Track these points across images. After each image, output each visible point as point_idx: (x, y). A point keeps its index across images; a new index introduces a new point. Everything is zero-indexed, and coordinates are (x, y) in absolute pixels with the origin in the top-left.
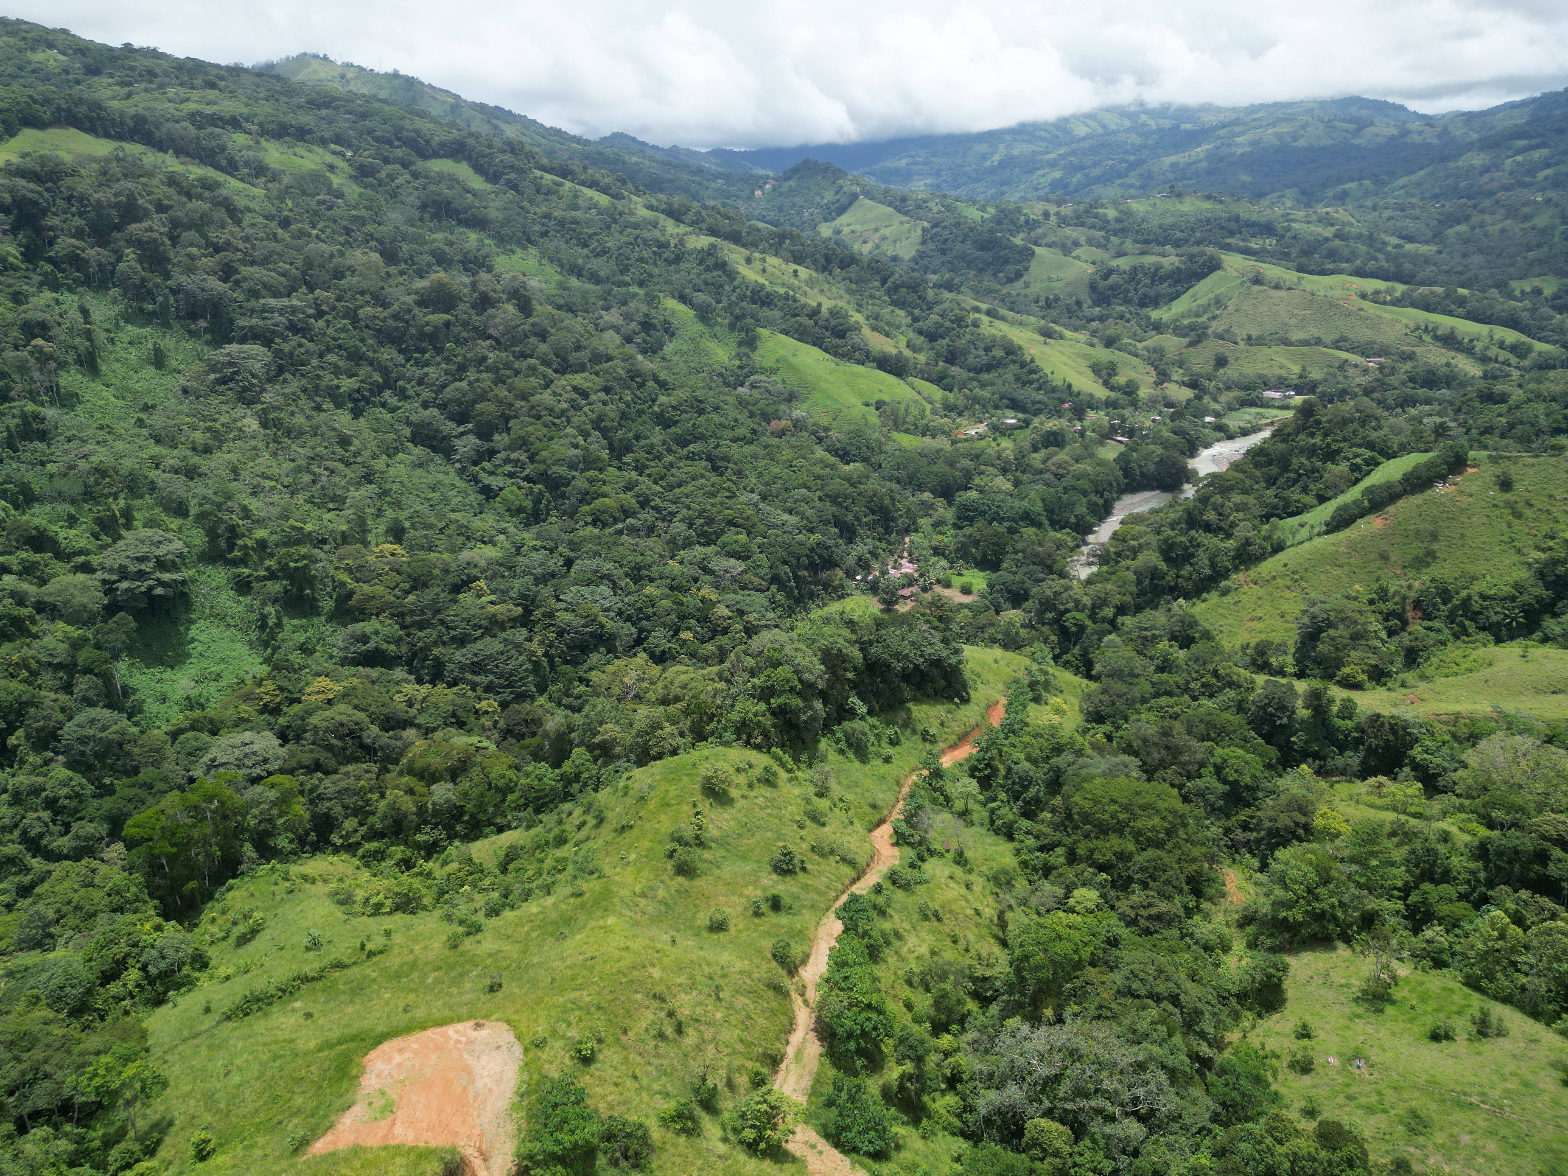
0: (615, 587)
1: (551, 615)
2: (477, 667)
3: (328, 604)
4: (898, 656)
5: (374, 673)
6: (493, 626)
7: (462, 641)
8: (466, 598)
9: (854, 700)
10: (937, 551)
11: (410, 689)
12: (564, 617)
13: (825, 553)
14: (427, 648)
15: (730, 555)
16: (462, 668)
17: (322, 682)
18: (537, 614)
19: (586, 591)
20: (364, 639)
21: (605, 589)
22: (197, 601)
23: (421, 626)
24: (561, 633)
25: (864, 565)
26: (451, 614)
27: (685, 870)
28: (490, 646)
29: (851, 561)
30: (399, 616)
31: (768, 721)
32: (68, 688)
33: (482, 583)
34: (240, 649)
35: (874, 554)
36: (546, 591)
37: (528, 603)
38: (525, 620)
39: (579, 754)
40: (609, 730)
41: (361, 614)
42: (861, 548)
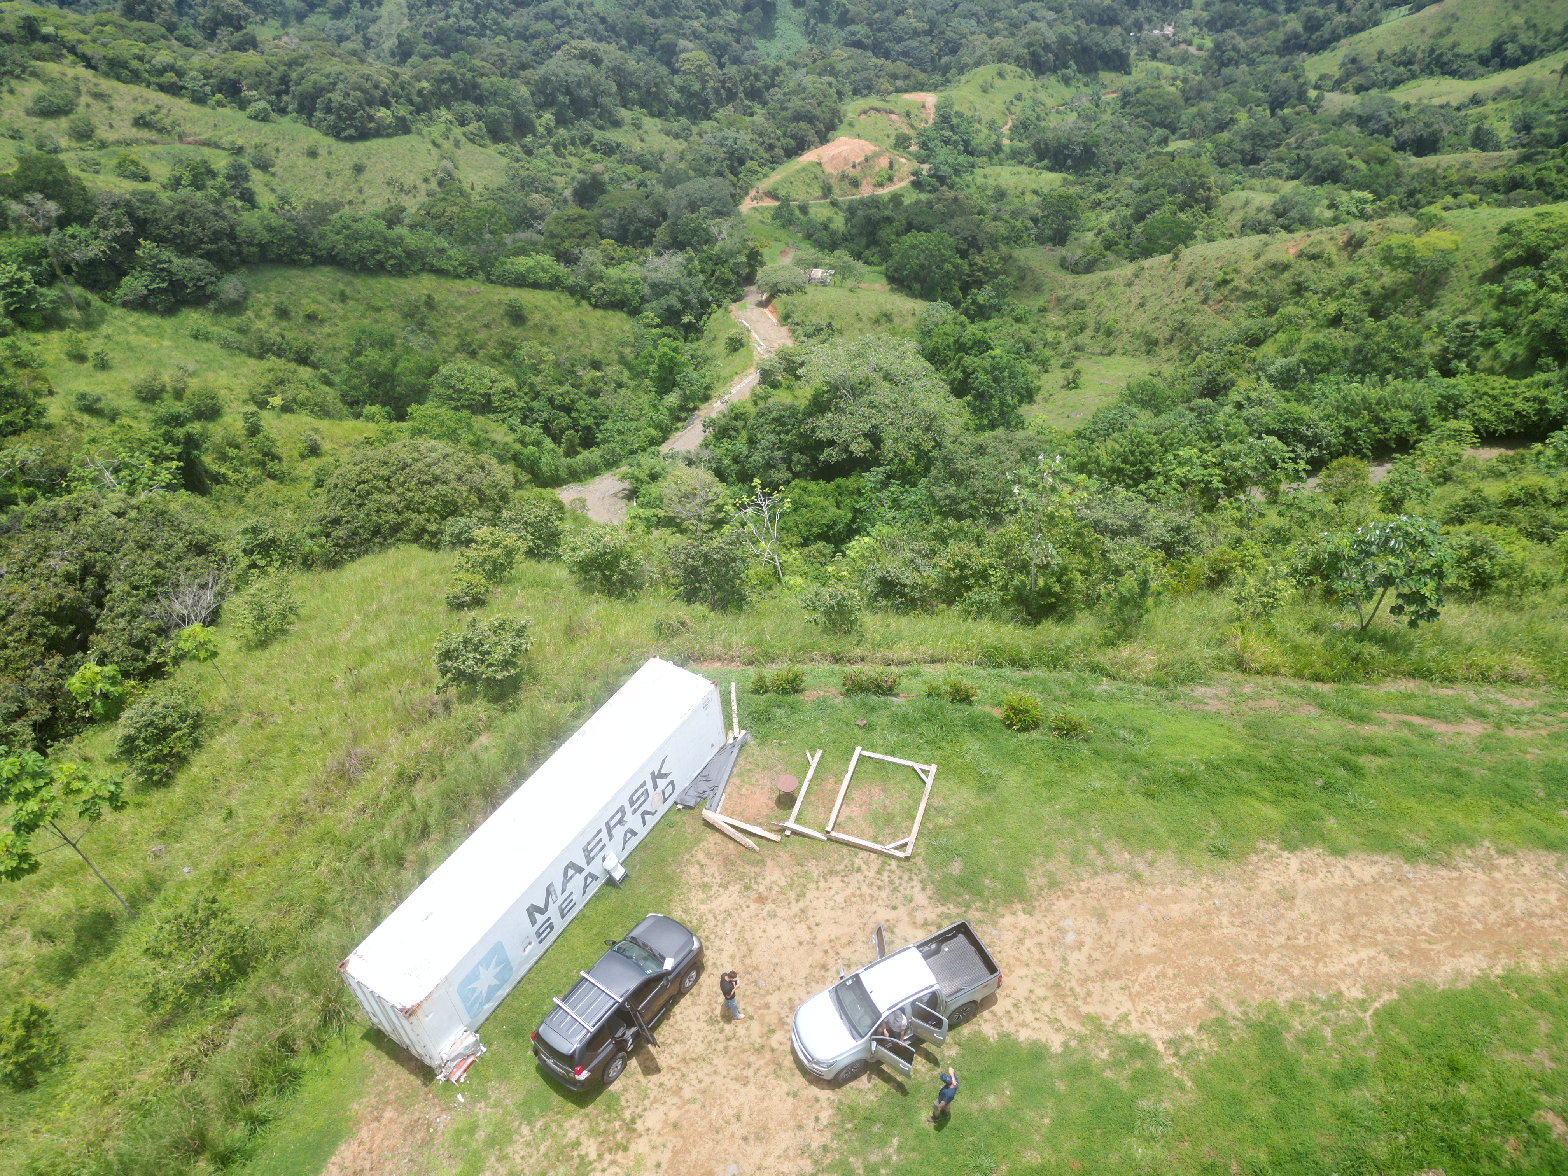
0: (979, 22)
1: (943, 33)
2: (905, 54)
3: (834, 17)
4: (1097, 45)
5: (859, 51)
6: (916, 33)
7: (899, 40)
8: (901, 19)
9: (1072, 63)
10: (1195, 23)
11: (874, 60)
12: (949, 34)
13: (1111, 14)
14: (883, 43)
15: (1050, 9)
16: (899, 53)
17: (838, 52)
18: (936, 32)
19: (962, 21)
20: (853, 34)
21: (973, 22)
22: (778, 8)
23: (880, 30)
24: (947, 43)
25: (1138, 26)
26: (894, 26)
27: (985, 91)
28: (913, 43)
29: (1129, 21)
30: (870, 25)
31: (1028, 57)
32: (738, 41)
33: (910, 11)
34: (798, 35)
35: (1149, 20)
36: (942, 19)
37: (932, 23)
38: (929, 32)
39: (954, 71)
40: (966, 59)
41: (853, 22)
42: (1139, 14)
